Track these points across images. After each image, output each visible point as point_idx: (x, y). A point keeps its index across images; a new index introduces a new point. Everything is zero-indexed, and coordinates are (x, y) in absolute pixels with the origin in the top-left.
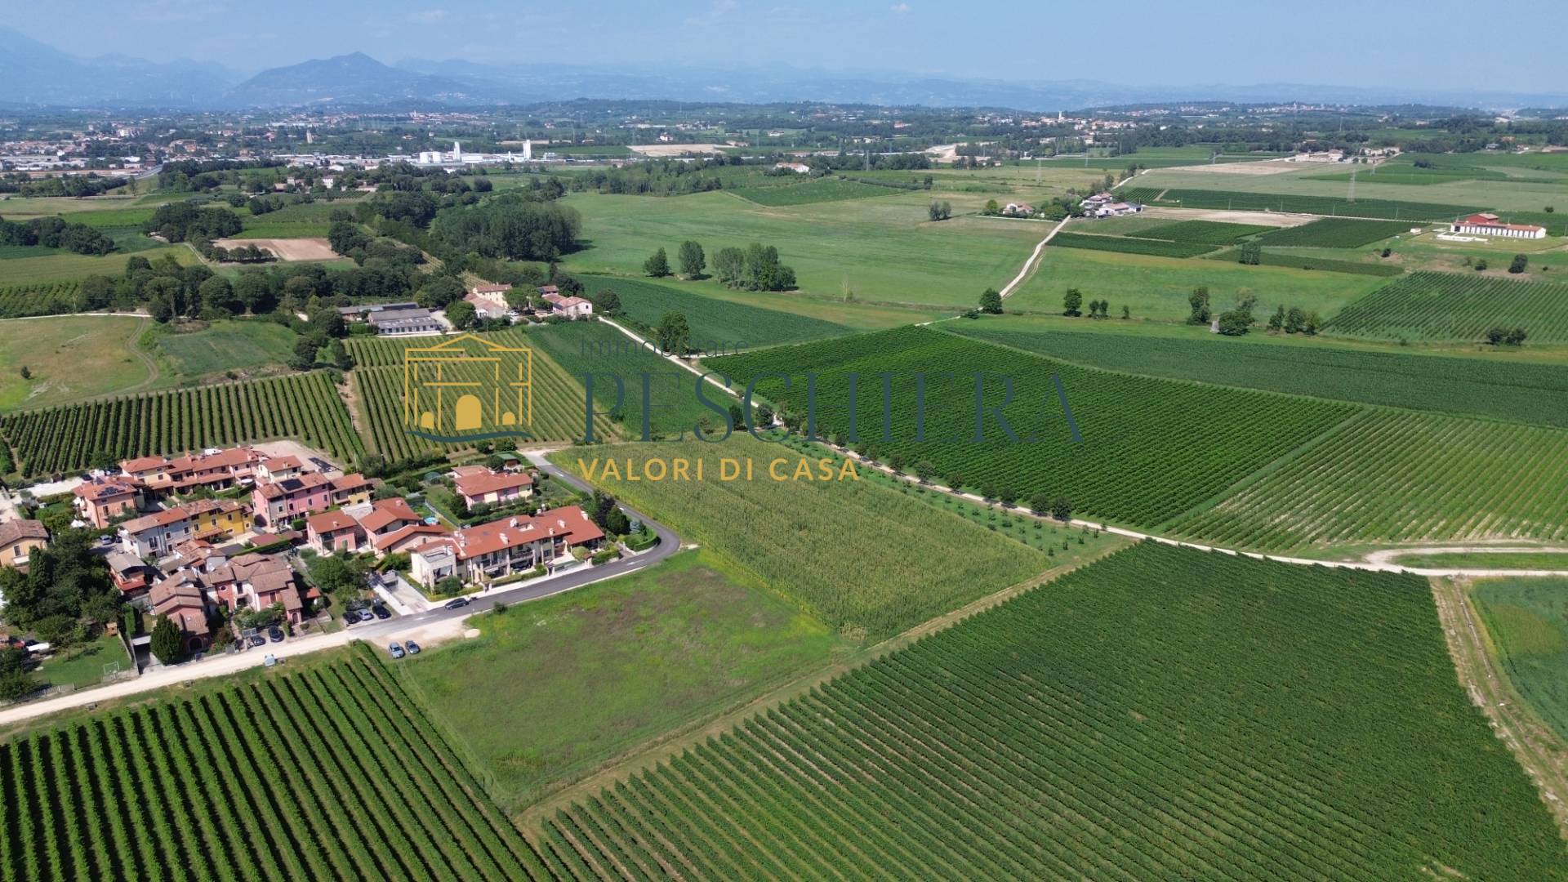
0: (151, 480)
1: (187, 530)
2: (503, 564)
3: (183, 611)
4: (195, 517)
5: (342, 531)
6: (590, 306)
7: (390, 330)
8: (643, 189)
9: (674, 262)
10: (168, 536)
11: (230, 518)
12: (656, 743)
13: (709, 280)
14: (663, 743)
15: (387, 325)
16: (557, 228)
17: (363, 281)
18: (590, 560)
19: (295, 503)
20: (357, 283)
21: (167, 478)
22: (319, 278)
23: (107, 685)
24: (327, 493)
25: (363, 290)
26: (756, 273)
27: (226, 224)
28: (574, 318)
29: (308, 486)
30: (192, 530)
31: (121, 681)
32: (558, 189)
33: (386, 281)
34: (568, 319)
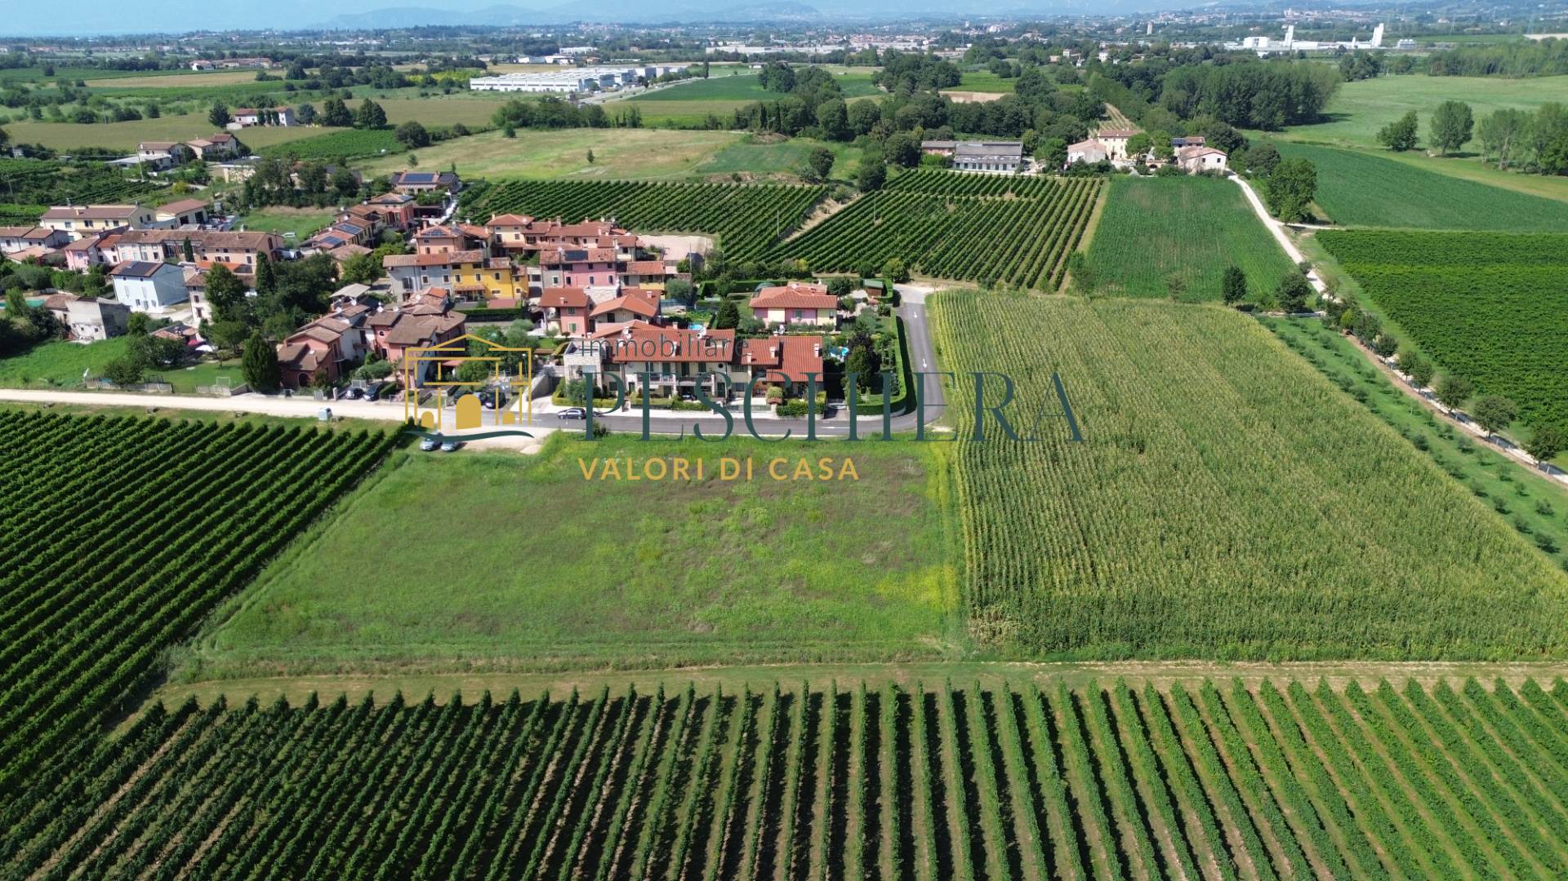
0: (509, 238)
1: (446, 279)
2: (667, 383)
3: (310, 342)
4: (456, 266)
5: (572, 310)
6: (1224, 159)
7: (966, 165)
8: (1490, 70)
9: (1424, 131)
10: (425, 280)
11: (497, 277)
12: (468, 668)
13: (1471, 159)
14: (479, 670)
15: (967, 160)
16: (1297, 90)
17: (982, 116)
18: (774, 407)
19: (573, 277)
20: (973, 119)
21: (522, 239)
22: (935, 110)
23: (201, 396)
24: (613, 273)
25: (979, 127)
26: (1541, 148)
27: (941, 76)
28: (1194, 172)
29: (591, 260)
30: (453, 279)
31: (214, 396)
32: (1371, 68)
33: (1006, 119)
34: (1186, 171)
